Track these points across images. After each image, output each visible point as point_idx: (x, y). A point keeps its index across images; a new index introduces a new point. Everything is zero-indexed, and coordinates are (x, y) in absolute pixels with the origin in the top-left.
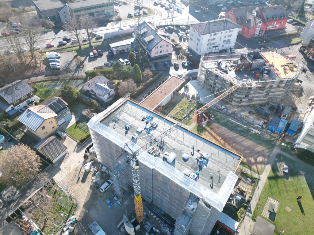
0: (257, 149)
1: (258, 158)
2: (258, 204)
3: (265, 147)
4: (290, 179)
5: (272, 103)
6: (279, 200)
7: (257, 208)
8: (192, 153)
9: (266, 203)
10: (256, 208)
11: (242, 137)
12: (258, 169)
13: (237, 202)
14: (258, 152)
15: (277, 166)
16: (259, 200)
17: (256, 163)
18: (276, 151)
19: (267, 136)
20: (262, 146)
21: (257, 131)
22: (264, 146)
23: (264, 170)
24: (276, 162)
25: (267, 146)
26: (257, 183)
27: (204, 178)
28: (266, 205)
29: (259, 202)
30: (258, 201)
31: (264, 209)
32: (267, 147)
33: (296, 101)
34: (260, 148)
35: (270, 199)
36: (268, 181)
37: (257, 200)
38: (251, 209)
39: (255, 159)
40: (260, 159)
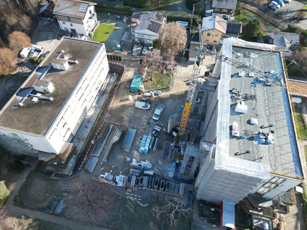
8: (263, 127)
13: (261, 227)
27: (241, 145)
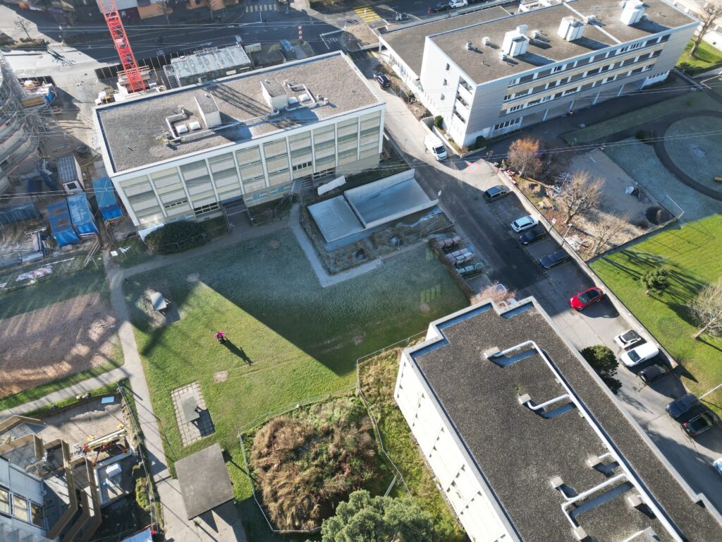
0: (71, 314)
1: (90, 332)
2: (162, 434)
3: (85, 293)
4: (182, 314)
5: (25, 174)
6: (193, 378)
7: (166, 442)
9: (177, 411)
10: (165, 447)
11: (13, 319)
12: (109, 357)
13: (120, 479)
14: (80, 319)
15: (141, 312)
16: (158, 420)
17: (95, 347)
18: (115, 279)
19: (72, 264)
20: (78, 298)
21: (39, 273)
22: (81, 291)
23: (120, 348)
24: (131, 305)
25: (87, 288)
26: (128, 388)
28: (178, 415)
29: (161, 426)
30: (158, 427)
31: (180, 428)
32: (90, 289)
33: (74, 130)
34: (78, 305)
35: (176, 394)
36: (146, 361)
37: (156, 425)
38: (157, 461)
39: (86, 340)
40: (96, 331)
